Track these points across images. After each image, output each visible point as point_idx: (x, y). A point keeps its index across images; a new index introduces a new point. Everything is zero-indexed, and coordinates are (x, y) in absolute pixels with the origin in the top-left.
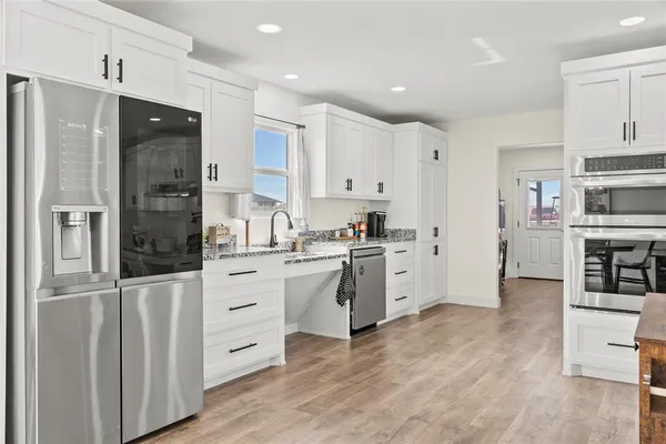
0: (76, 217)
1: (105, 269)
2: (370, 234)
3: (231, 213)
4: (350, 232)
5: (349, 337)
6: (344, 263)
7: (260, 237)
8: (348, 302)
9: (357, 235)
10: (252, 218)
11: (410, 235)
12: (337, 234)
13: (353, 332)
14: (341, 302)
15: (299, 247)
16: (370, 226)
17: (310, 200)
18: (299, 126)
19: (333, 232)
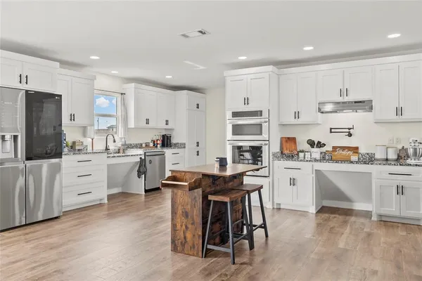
0: (8, 137)
1: (19, 156)
2: (163, 145)
3: (84, 135)
4: (151, 145)
5: (144, 193)
6: (141, 158)
7: (100, 146)
8: (143, 176)
9: (155, 145)
10: (95, 137)
11: (183, 146)
12: (144, 145)
13: (146, 191)
14: (139, 177)
15: (121, 151)
16: (163, 141)
17: (127, 129)
18: (122, 94)
19: (141, 144)
